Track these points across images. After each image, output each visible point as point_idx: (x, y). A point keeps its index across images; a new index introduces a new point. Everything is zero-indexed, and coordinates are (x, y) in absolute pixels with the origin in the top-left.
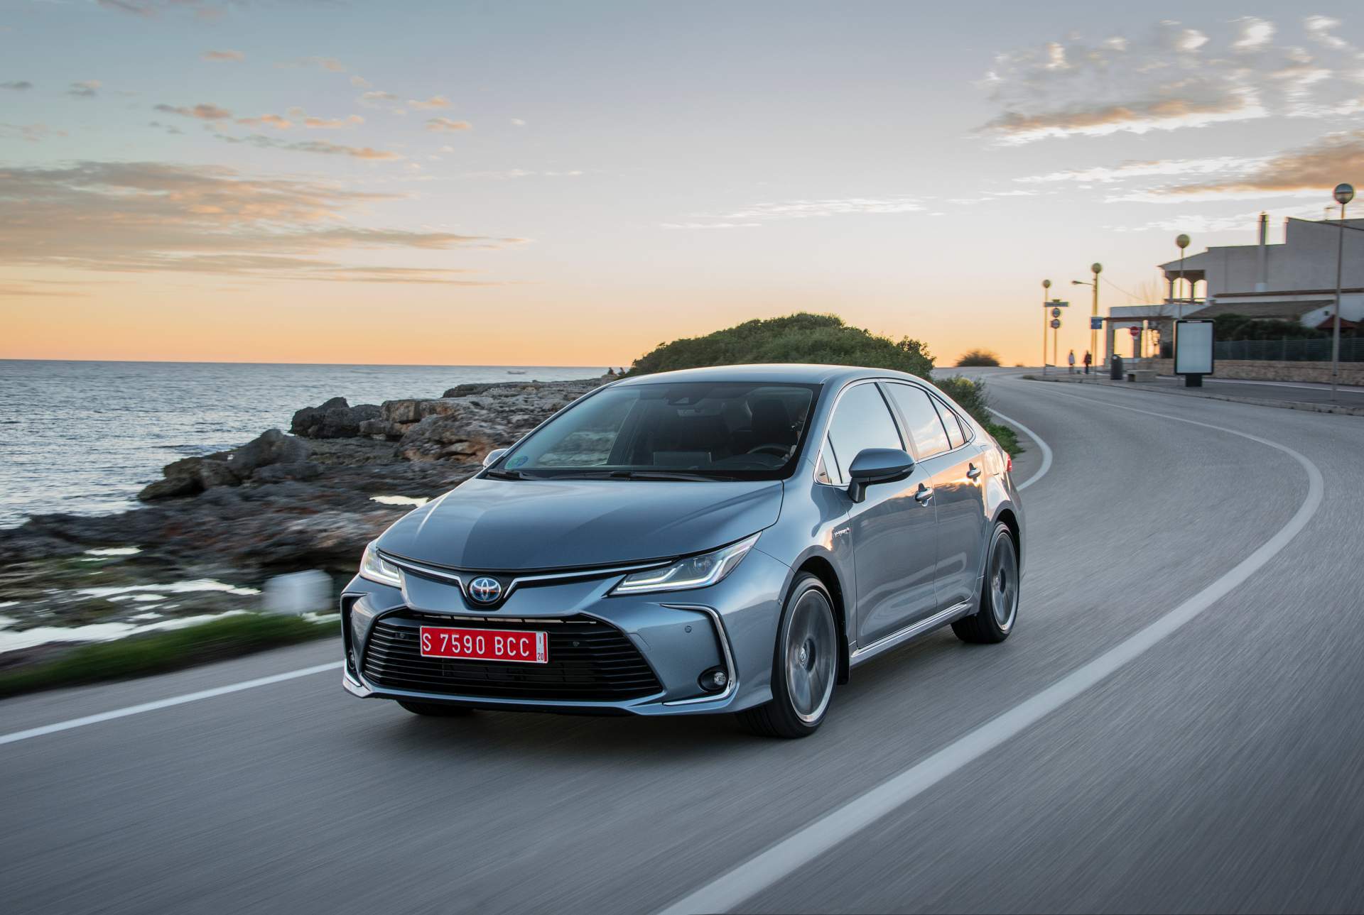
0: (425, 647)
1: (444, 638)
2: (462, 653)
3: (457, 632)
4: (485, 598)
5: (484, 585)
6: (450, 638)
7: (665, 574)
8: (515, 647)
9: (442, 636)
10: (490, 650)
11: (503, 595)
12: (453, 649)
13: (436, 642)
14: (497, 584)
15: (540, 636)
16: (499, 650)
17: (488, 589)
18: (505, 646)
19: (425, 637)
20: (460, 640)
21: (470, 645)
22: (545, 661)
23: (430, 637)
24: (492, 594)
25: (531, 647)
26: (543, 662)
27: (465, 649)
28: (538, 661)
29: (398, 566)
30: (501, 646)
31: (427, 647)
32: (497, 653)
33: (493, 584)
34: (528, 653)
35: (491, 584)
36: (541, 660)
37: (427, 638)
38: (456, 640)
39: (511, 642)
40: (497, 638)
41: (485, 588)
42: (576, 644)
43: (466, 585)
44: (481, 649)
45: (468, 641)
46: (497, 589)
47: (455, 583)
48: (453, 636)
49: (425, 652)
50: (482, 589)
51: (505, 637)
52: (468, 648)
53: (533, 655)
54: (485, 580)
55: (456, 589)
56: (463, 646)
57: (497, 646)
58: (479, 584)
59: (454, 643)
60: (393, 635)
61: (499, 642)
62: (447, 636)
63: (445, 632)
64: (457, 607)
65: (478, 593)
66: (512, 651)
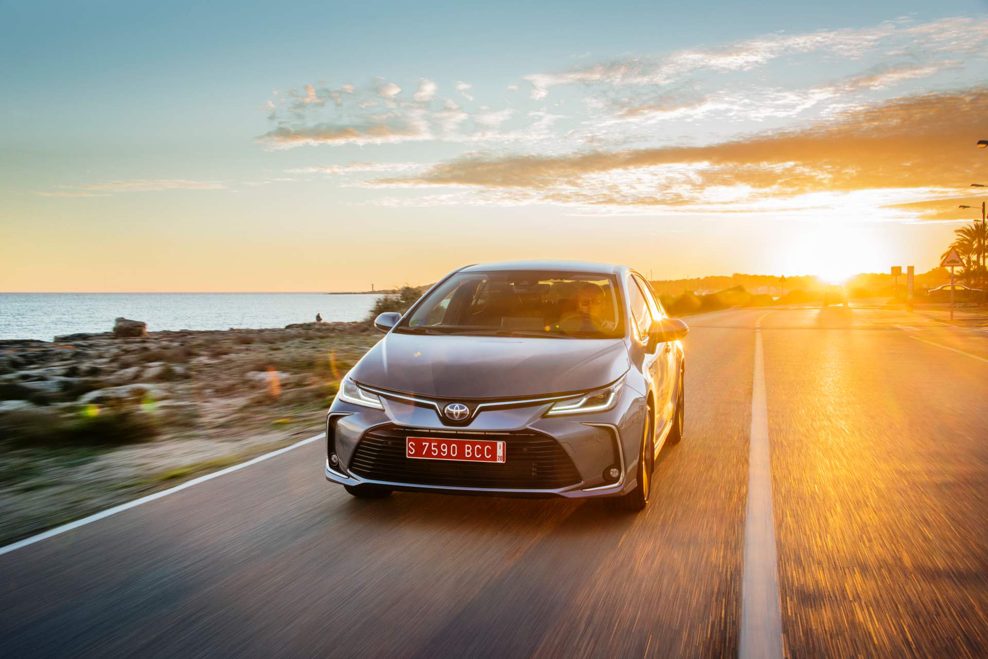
0: (410, 451)
1: (425, 445)
2: (439, 455)
3: (435, 441)
4: (457, 418)
5: (457, 410)
6: (430, 445)
7: (578, 402)
8: (480, 451)
9: (424, 444)
10: (461, 453)
11: (471, 416)
12: (433, 453)
13: (419, 448)
14: (466, 408)
15: (500, 444)
16: (468, 453)
17: (459, 411)
18: (473, 451)
19: (410, 445)
20: (438, 447)
21: (446, 450)
22: (504, 461)
23: (414, 445)
24: (462, 415)
25: (493, 452)
26: (502, 462)
27: (442, 453)
28: (498, 462)
29: (378, 394)
30: (470, 451)
31: (412, 451)
32: (467, 456)
33: (464, 408)
34: (490, 456)
35: (461, 408)
36: (499, 461)
37: (411, 445)
38: (435, 446)
39: (478, 448)
40: (466, 446)
41: (457, 411)
42: (525, 449)
43: (442, 409)
44: (454, 453)
45: (444, 447)
46: (466, 411)
47: (433, 407)
48: (433, 444)
49: (409, 455)
50: (454, 411)
51: (473, 445)
52: (444, 453)
53: (494, 457)
54: (457, 405)
55: (433, 411)
56: (440, 451)
57: (466, 451)
58: (452, 408)
59: (433, 449)
60: (382, 443)
61: (468, 448)
62: (428, 444)
63: (426, 441)
64: (436, 424)
65: (451, 414)
66: (478, 455)
